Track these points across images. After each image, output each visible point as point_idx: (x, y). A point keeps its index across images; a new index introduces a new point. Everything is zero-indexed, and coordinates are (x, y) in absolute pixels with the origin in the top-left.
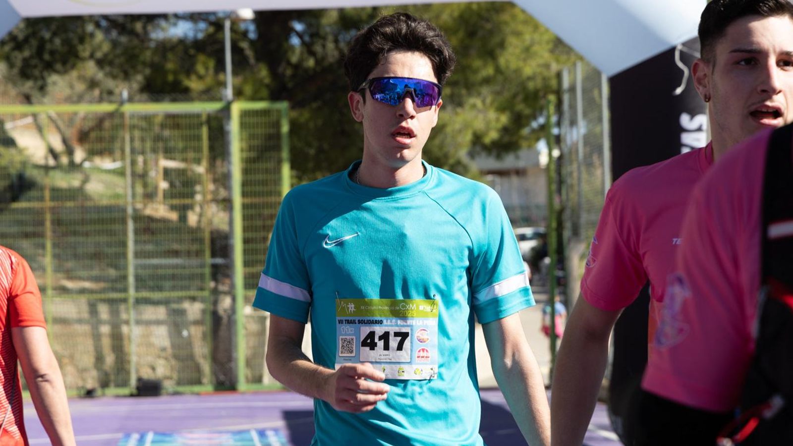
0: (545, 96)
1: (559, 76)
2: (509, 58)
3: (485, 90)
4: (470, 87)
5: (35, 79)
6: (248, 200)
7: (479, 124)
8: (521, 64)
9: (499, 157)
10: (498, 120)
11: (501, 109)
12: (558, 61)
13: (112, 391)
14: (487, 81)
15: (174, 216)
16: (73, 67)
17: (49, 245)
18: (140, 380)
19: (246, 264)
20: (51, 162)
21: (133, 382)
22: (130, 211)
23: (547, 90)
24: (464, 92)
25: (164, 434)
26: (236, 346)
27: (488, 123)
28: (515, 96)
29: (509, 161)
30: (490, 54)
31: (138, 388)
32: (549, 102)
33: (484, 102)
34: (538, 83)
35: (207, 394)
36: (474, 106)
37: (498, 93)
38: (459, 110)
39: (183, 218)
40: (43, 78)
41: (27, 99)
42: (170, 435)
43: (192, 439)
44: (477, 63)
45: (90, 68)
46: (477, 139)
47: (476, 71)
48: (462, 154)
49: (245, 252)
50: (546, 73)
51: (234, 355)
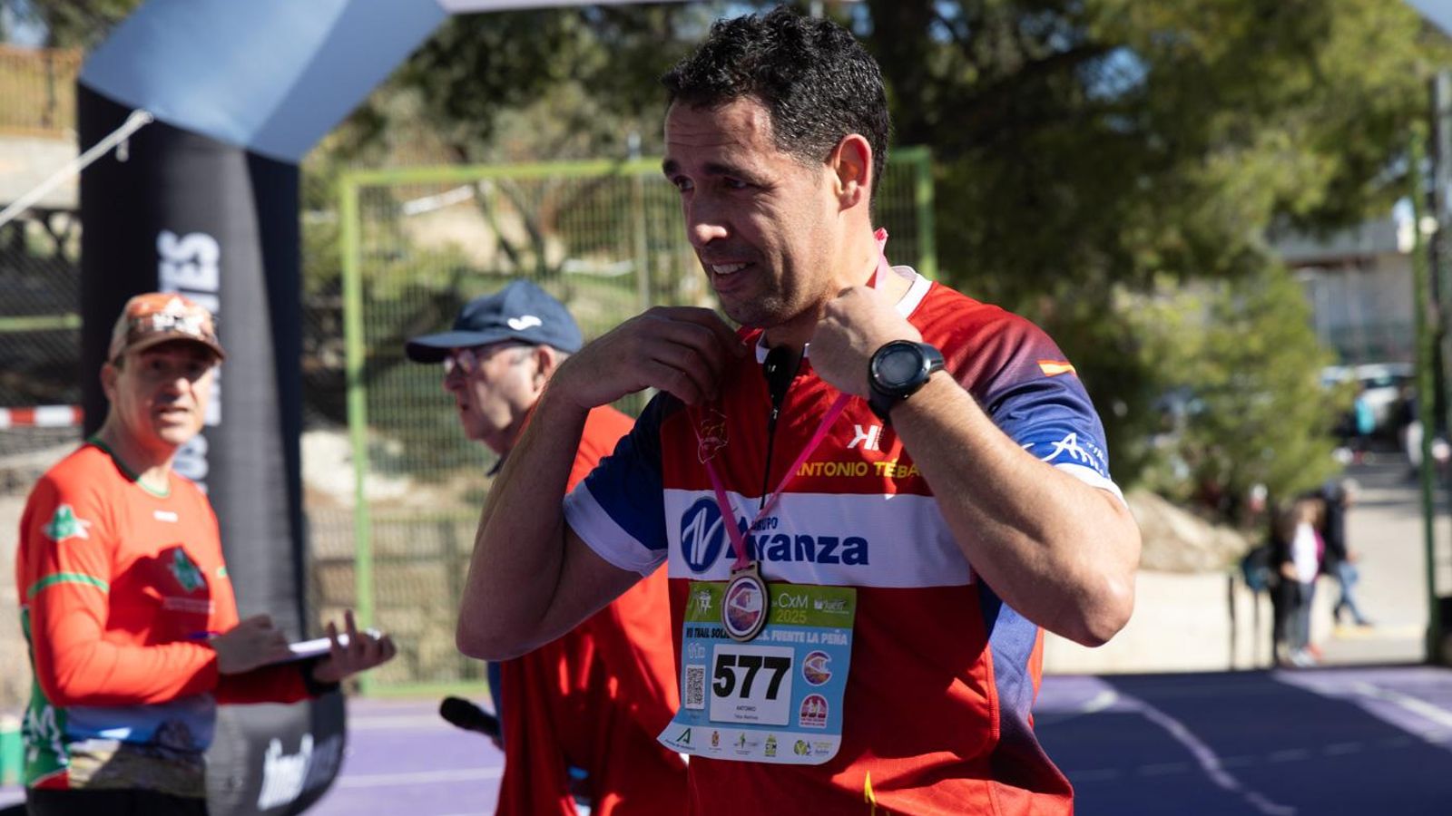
0: (1405, 125)
1: (1431, 85)
2: (1339, 54)
3: (1293, 117)
4: (1265, 111)
5: (474, 118)
7: (1284, 179)
8: (1359, 66)
9: (1323, 237)
10: (1318, 169)
11: (1324, 149)
12: (1431, 57)
14: (1297, 100)
16: (541, 93)
20: (505, 266)
23: (1409, 112)
24: (1255, 121)
27: (1300, 175)
28: (1350, 124)
29: (1343, 244)
30: (1303, 49)
32: (1413, 135)
33: (1292, 137)
34: (1395, 100)
36: (1274, 146)
37: (1317, 121)
38: (1247, 154)
40: (487, 118)
41: (461, 155)
44: (1278, 67)
45: (572, 96)
46: (1282, 206)
47: (1277, 81)
48: (1255, 236)
50: (1409, 80)
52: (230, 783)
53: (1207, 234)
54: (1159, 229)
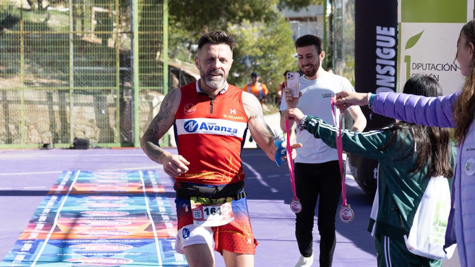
6: (142, 33)
9: (296, 10)
13: (60, 145)
15: (99, 41)
17: (22, 57)
18: (76, 139)
19: (141, 71)
20: (27, 6)
21: (72, 140)
22: (71, 37)
25: (87, 172)
26: (134, 121)
29: (303, 13)
31: (74, 144)
35: (117, 148)
39: (105, 43)
42: (91, 173)
43: (103, 175)
48: (274, 7)
49: (140, 64)
51: (133, 125)
53: (258, 7)
54: (242, 4)
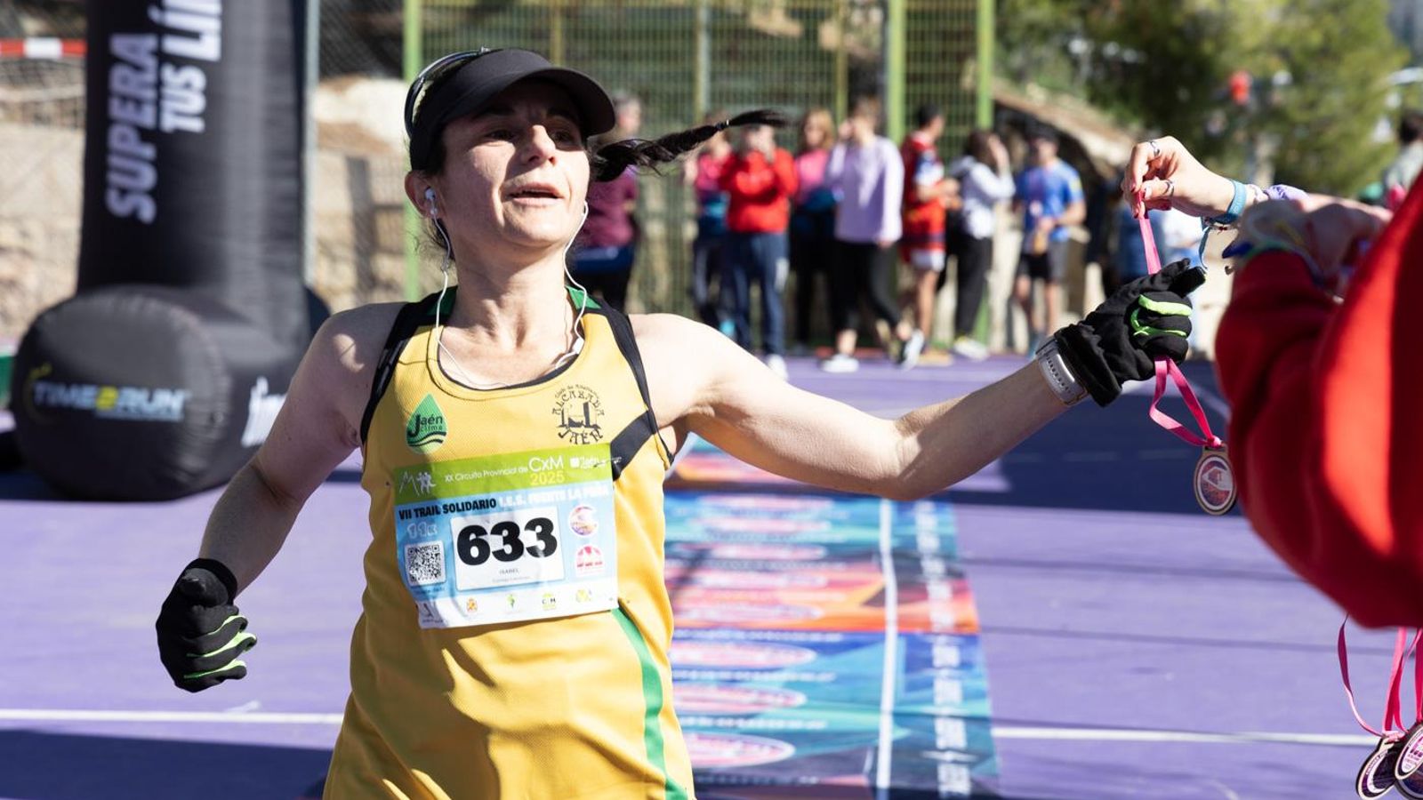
52: (212, 419)
